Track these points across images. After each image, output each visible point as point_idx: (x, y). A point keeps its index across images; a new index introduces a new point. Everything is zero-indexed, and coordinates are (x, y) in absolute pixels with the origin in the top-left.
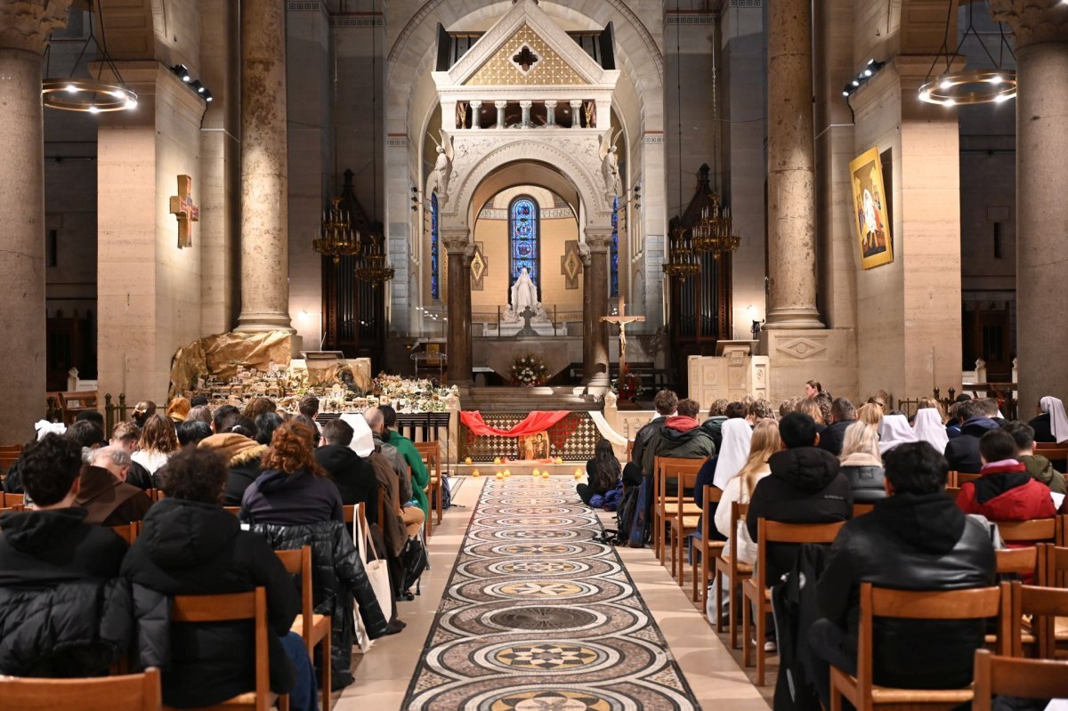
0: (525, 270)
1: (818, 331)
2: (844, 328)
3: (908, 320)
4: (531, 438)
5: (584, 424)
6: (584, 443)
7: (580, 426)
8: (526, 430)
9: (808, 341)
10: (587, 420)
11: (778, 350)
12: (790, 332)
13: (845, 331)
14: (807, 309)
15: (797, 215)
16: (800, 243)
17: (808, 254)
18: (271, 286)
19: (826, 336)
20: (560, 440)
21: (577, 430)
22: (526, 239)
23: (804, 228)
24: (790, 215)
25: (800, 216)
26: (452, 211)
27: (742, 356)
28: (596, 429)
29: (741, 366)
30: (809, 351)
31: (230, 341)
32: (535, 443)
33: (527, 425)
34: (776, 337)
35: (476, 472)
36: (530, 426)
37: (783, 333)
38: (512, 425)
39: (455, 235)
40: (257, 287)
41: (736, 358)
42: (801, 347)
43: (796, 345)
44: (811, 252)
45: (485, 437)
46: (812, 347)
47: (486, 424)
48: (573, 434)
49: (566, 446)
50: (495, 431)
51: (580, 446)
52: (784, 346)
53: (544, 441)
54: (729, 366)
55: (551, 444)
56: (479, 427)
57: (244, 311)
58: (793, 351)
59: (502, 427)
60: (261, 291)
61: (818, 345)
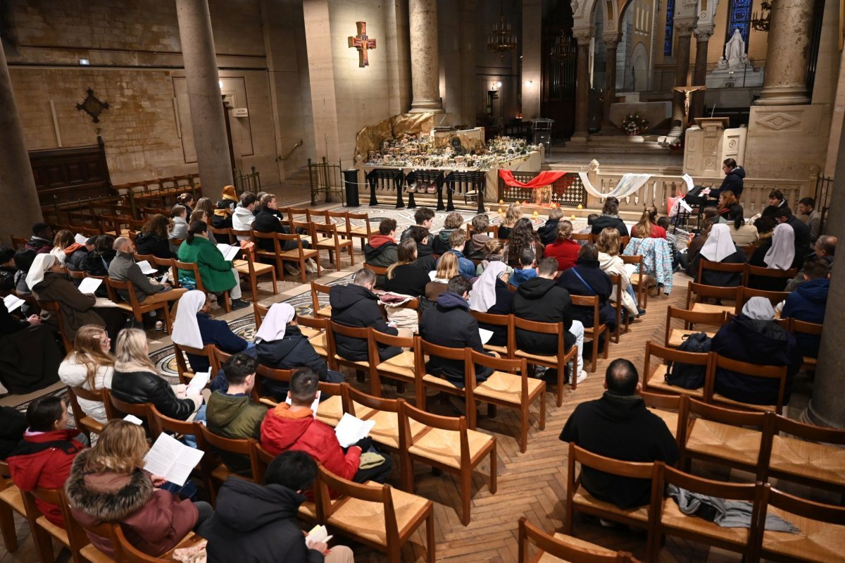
0: (737, 30)
1: (797, 106)
2: (820, 104)
3: (839, 106)
4: (541, 189)
5: (576, 181)
6: (575, 194)
7: (573, 183)
8: (538, 184)
9: (784, 115)
10: (578, 179)
11: (757, 123)
12: (769, 108)
13: (821, 106)
14: (790, 87)
15: (793, 4)
16: (792, 30)
17: (799, 39)
18: (425, 84)
19: (802, 111)
20: (560, 191)
21: (571, 185)
22: (742, 7)
23: (798, 16)
24: (786, 5)
25: (796, 6)
26: (580, 15)
27: (715, 129)
28: (584, 187)
29: (715, 137)
30: (785, 124)
31: (403, 119)
32: (543, 193)
33: (538, 180)
34: (757, 112)
35: (500, 210)
36: (540, 181)
37: (763, 108)
38: (531, 179)
39: (581, 32)
40: (417, 85)
41: (710, 132)
42: (778, 121)
43: (773, 119)
44: (803, 37)
45: (511, 187)
46: (787, 120)
47: (515, 178)
48: (569, 187)
49: (564, 195)
50: (519, 184)
51: (573, 196)
52: (763, 119)
53: (548, 192)
54: (705, 137)
55: (553, 193)
56: (509, 180)
57: (414, 99)
58: (770, 124)
59: (524, 181)
60: (419, 87)
61: (794, 118)
